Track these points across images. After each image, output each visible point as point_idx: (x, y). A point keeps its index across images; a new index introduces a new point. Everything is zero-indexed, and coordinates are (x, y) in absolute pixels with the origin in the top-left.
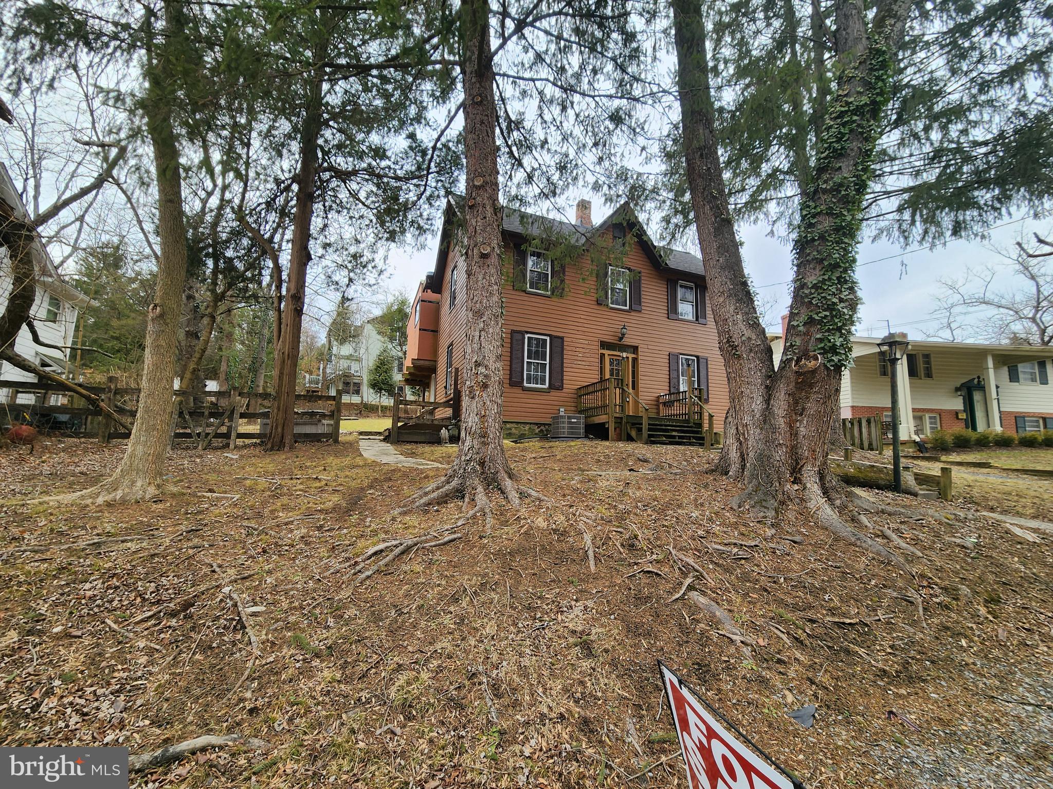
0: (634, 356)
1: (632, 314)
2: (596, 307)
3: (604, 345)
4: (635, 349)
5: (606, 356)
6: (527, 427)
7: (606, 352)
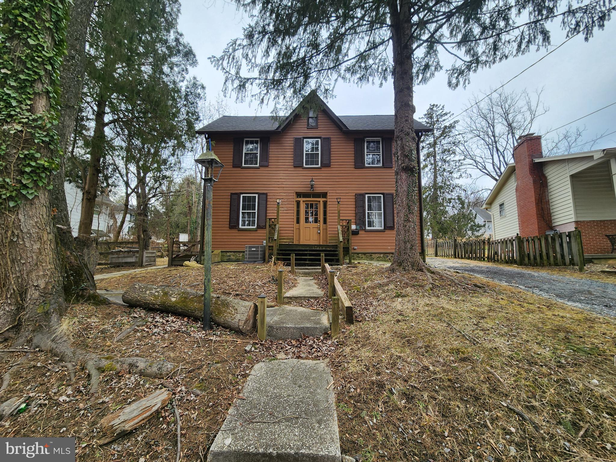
0: (324, 199)
1: (323, 169)
2: (293, 169)
3: (299, 195)
4: (324, 195)
5: (301, 202)
6: (241, 255)
7: (301, 199)
